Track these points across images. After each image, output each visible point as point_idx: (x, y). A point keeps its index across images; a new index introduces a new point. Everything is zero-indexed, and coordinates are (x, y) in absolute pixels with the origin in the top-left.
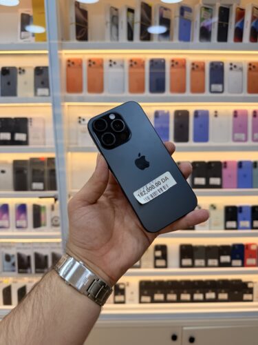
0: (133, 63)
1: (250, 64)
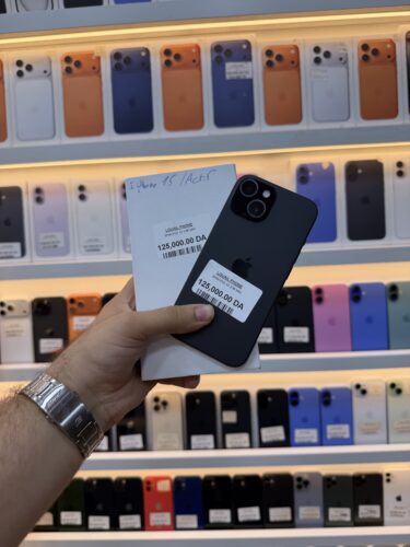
0: (72, 65)
1: (365, 47)
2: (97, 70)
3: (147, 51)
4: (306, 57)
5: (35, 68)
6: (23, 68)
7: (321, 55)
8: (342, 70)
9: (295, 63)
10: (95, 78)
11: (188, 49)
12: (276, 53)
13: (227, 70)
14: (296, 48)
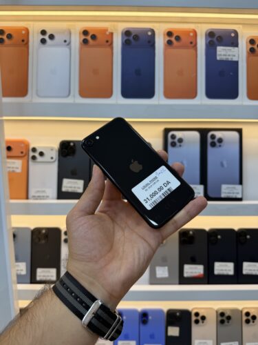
2: (109, 43)
3: (153, 31)
5: (57, 37)
6: (46, 37)
10: (108, 49)
11: (187, 32)
13: (218, 53)
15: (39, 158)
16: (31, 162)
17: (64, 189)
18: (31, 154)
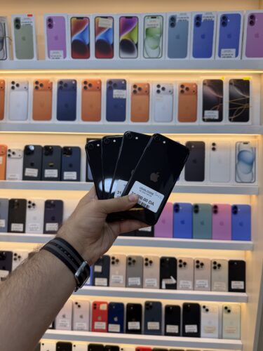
0: (39, 86)
1: (182, 86)
2: (50, 88)
3: (75, 81)
4: (153, 89)
5: (20, 85)
6: (15, 85)
7: (160, 89)
8: (170, 97)
9: (147, 92)
10: (50, 92)
11: (95, 81)
12: (138, 86)
13: (114, 93)
14: (148, 85)
15: (12, 156)
16: (8, 158)
17: (26, 174)
18: (8, 153)
